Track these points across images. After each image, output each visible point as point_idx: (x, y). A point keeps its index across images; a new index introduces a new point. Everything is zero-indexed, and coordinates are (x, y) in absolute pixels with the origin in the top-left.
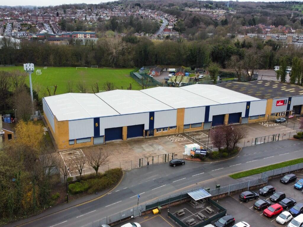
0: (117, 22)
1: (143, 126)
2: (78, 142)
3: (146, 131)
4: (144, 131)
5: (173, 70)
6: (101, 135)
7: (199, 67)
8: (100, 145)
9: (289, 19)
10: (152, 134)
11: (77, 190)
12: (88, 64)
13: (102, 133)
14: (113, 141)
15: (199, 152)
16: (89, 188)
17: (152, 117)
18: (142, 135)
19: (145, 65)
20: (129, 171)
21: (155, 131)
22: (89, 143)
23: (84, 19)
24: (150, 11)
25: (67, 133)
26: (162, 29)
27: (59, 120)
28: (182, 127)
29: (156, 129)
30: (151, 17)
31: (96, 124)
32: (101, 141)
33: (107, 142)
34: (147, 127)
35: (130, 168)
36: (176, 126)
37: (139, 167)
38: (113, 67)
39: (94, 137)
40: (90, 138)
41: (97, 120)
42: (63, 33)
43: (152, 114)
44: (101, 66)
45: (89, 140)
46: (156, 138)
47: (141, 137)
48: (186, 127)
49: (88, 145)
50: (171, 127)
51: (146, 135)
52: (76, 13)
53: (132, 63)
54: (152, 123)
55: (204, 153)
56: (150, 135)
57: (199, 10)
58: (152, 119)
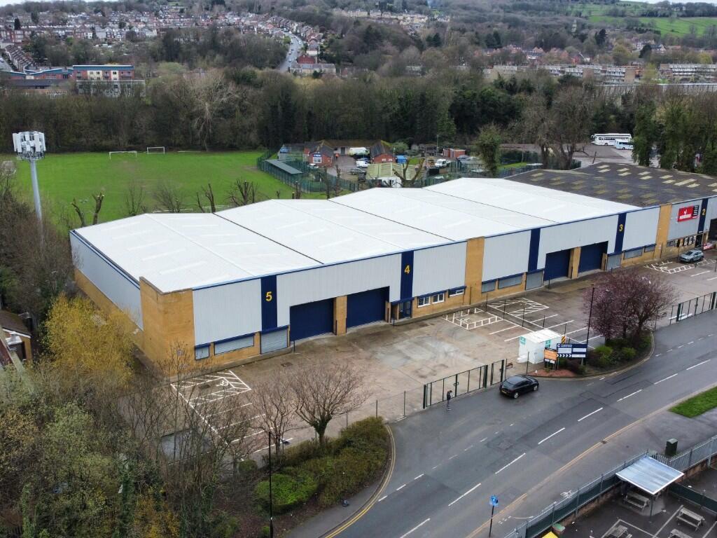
0: (178, 43)
1: (385, 292)
2: (219, 349)
3: (394, 305)
4: (388, 306)
5: (361, 150)
6: (280, 324)
7: (424, 142)
8: (279, 353)
9: (570, 33)
10: (406, 312)
11: (289, 502)
12: (137, 144)
13: (283, 319)
14: (311, 339)
15: (568, 351)
16: (321, 488)
17: (408, 267)
18: (383, 318)
19: (287, 142)
20: (401, 423)
21: (415, 303)
22: (249, 351)
23: (90, 35)
24: (251, 15)
25: (189, 326)
26: (292, 57)
27: (164, 290)
28: (479, 288)
29: (418, 297)
30: (259, 30)
31: (268, 294)
32: (278, 342)
33: (298, 342)
34: (395, 296)
35: (398, 414)
36: (464, 288)
37: (421, 408)
38: (204, 149)
39: (261, 333)
40: (252, 335)
41: (269, 284)
42: (41, 70)
43: (408, 258)
44: (172, 147)
45: (249, 342)
46: (421, 322)
47: (382, 323)
48: (487, 288)
49: (247, 356)
50: (452, 292)
51: (393, 316)
52: (65, 22)
53: (253, 137)
54: (407, 281)
55: (580, 353)
56: (402, 316)
57: (365, 14)
58: (407, 271)
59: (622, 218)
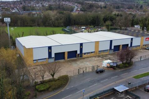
1: (76, 51)
2: (39, 61)
3: (78, 54)
4: (77, 55)
5: (84, 27)
6: (52, 57)
8: (52, 63)
9: (134, 6)
10: (81, 56)
12: (39, 25)
14: (60, 60)
15: (112, 64)
18: (76, 57)
20: (72, 77)
21: (83, 54)
22: (45, 62)
25: (32, 56)
26: (75, 10)
28: (98, 52)
31: (50, 50)
32: (52, 60)
33: (56, 61)
34: (78, 52)
36: (95, 52)
37: (78, 74)
39: (48, 58)
40: (46, 59)
41: (50, 48)
43: (81, 45)
44: (46, 26)
46: (84, 58)
48: (100, 52)
50: (92, 52)
51: (78, 57)
53: (62, 24)
54: (81, 50)
55: (115, 65)
58: (81, 47)
59: (132, 39)
